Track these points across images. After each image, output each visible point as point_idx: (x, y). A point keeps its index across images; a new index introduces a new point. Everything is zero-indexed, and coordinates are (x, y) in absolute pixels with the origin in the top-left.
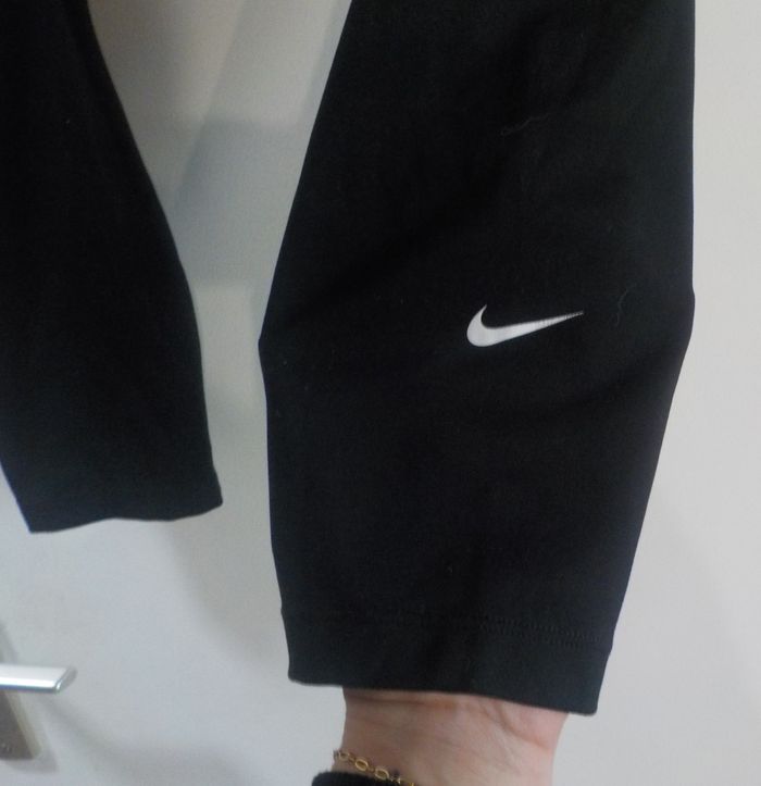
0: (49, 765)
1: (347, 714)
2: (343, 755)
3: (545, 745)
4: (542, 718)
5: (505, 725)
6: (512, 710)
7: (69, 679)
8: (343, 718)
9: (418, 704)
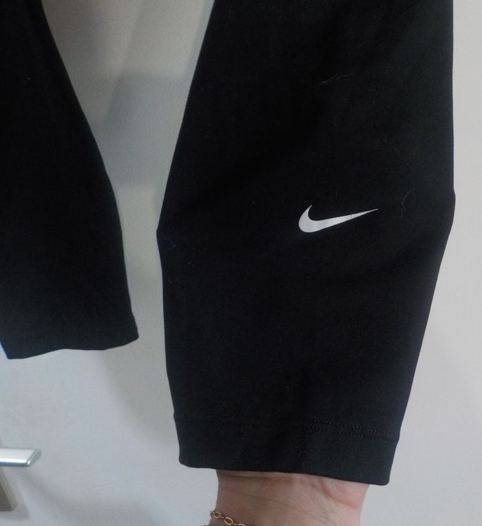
0: (24, 515)
1: (219, 487)
2: (216, 515)
3: (355, 505)
4: (352, 488)
5: (326, 493)
6: (331, 483)
7: (36, 457)
8: (216, 489)
9: (266, 479)
